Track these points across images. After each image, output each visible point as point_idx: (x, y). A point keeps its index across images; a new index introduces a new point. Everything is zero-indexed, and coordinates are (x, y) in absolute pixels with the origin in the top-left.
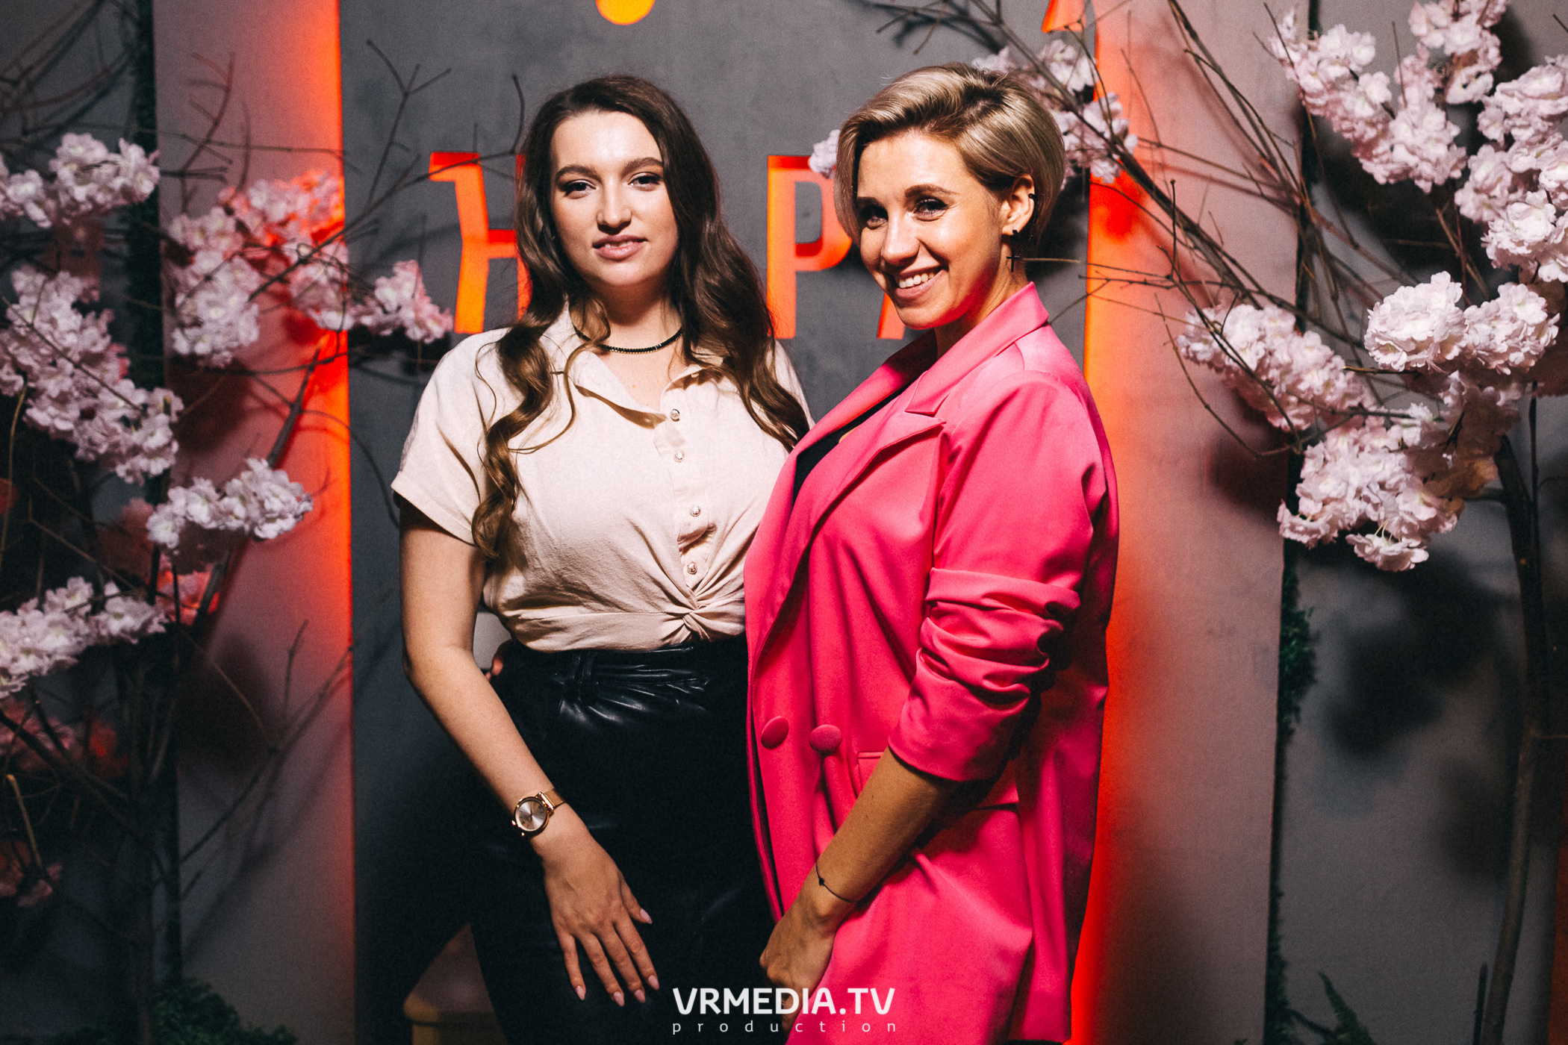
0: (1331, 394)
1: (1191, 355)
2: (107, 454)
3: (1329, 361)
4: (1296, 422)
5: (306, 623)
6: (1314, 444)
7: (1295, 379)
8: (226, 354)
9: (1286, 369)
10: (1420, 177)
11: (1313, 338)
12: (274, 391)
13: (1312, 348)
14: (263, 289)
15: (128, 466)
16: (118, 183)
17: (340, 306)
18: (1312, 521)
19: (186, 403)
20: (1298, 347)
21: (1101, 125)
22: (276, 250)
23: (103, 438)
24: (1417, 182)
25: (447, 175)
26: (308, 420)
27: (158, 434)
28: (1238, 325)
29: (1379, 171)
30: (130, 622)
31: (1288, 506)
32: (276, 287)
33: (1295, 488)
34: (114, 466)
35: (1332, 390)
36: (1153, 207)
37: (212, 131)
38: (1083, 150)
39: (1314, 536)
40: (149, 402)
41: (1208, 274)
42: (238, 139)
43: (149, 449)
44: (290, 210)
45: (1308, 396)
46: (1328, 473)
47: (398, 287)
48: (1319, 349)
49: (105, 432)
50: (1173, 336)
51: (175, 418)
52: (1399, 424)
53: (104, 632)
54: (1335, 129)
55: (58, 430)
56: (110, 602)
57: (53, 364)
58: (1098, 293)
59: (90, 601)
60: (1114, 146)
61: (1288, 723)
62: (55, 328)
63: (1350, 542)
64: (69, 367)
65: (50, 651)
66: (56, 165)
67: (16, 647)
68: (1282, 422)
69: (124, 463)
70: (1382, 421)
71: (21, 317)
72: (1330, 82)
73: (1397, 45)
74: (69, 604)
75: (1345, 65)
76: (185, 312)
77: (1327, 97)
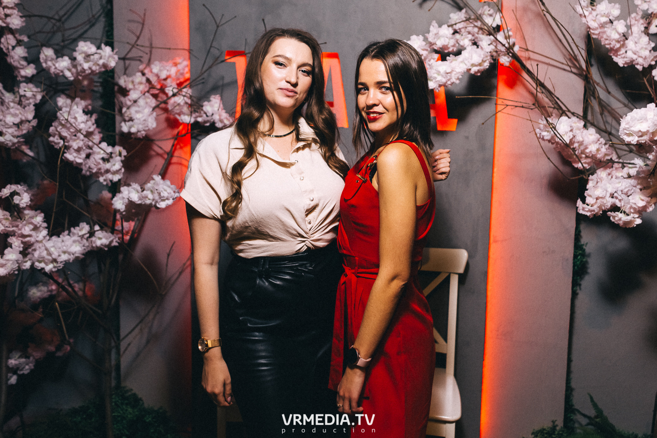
0: (600, 154)
1: (542, 137)
2: (96, 173)
3: (599, 140)
4: (585, 165)
5: (174, 243)
6: (592, 174)
7: (585, 147)
8: (143, 132)
9: (581, 143)
10: (638, 64)
11: (592, 130)
12: (161, 148)
13: (591, 135)
14: (157, 107)
15: (104, 177)
16: (101, 62)
17: (190, 113)
18: (591, 206)
19: (128, 152)
20: (586, 134)
21: (504, 41)
22: (162, 90)
23: (95, 166)
24: (636, 66)
25: (233, 60)
26: (174, 160)
27: (116, 165)
28: (562, 125)
29: (620, 61)
30: (105, 241)
31: (581, 200)
32: (163, 105)
33: (584, 193)
34: (99, 177)
35: (600, 152)
36: (525, 75)
37: (137, 41)
38: (496, 52)
39: (592, 213)
40: (113, 152)
41: (547, 103)
42: (147, 44)
43: (113, 170)
44: (168, 74)
45: (590, 154)
46: (598, 187)
47: (212, 106)
48: (594, 135)
49: (96, 164)
50: (535, 129)
51: (123, 158)
52: (627, 167)
53: (94, 245)
54: (602, 44)
55: (77, 163)
56: (97, 233)
57: (75, 136)
58: (502, 111)
59: (89, 232)
60: (509, 50)
61: (576, 290)
62: (76, 121)
63: (609, 215)
64: (82, 137)
65: (74, 252)
66: (76, 54)
67: (60, 250)
68: (579, 165)
69: (102, 176)
70: (620, 165)
71: (63, 116)
72: (601, 24)
73: (629, 9)
74: (80, 234)
75: (607, 17)
76: (126, 115)
77: (599, 30)
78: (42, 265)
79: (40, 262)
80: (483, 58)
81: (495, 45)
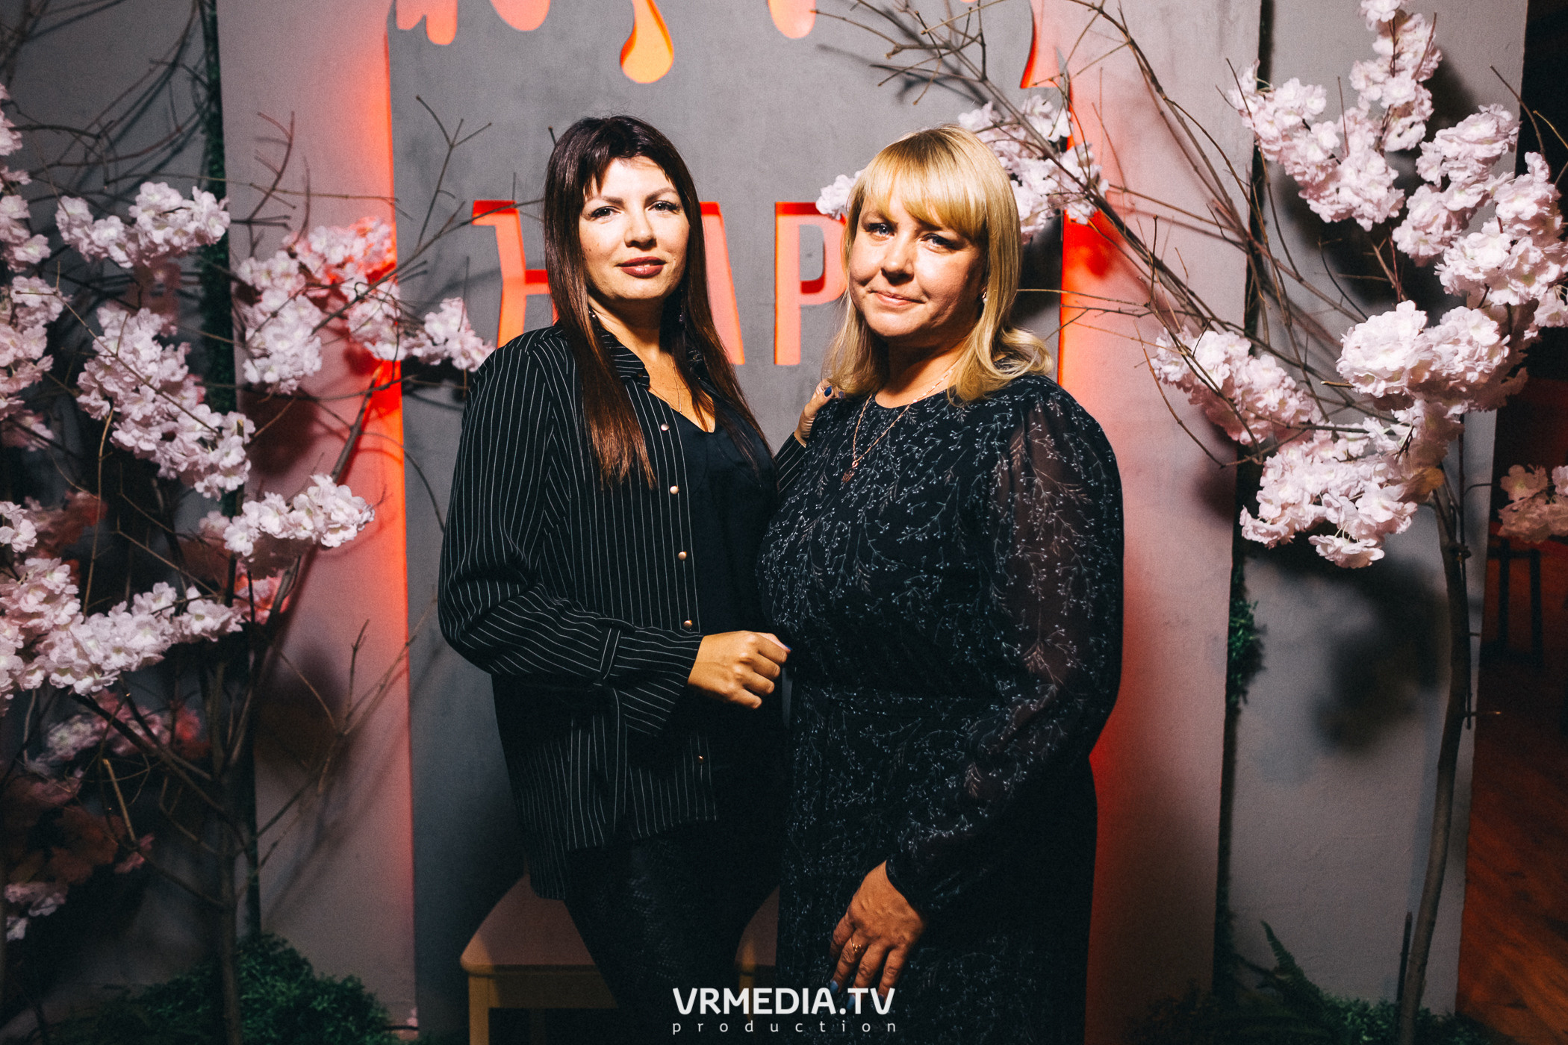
0: (1286, 411)
1: (1163, 376)
2: (187, 472)
3: (1283, 381)
4: (1256, 435)
5: (368, 622)
6: (1272, 455)
7: (1255, 397)
8: (292, 382)
9: (1246, 389)
10: (1362, 216)
11: (1268, 361)
12: (336, 417)
13: (1268, 370)
14: (323, 325)
15: (206, 483)
16: (191, 227)
17: (395, 340)
18: (1272, 524)
19: (257, 426)
20: (1255, 369)
21: (1077, 172)
22: (335, 288)
23: (183, 458)
24: (1359, 221)
25: (488, 221)
26: (367, 442)
27: (232, 453)
28: (1206, 349)
29: (1325, 210)
30: (211, 623)
31: (1249, 511)
32: (335, 323)
33: (1256, 495)
34: (194, 482)
35: (1286, 408)
37: (276, 182)
38: (1061, 194)
39: (1274, 537)
40: (224, 425)
42: (301, 188)
43: (224, 467)
44: (347, 254)
45: (1265, 412)
46: (1286, 481)
47: (445, 322)
48: (1274, 371)
49: (185, 452)
50: (1150, 359)
51: (247, 440)
52: (1345, 437)
53: (187, 632)
54: (1288, 173)
55: (142, 451)
56: (192, 604)
57: (137, 391)
58: (1075, 321)
59: (174, 604)
60: (1089, 189)
61: (1237, 703)
62: (138, 358)
63: (1312, 543)
64: (151, 393)
65: (139, 648)
66: (135, 211)
67: (107, 645)
68: (1245, 437)
69: (202, 480)
70: (1329, 434)
71: (106, 348)
72: (1285, 130)
73: (1342, 98)
74: (155, 607)
75: (1298, 115)
76: (255, 345)
77: (1281, 144)
78: (68, 679)
79: (62, 672)
80: (1033, 208)
81: (1058, 179)
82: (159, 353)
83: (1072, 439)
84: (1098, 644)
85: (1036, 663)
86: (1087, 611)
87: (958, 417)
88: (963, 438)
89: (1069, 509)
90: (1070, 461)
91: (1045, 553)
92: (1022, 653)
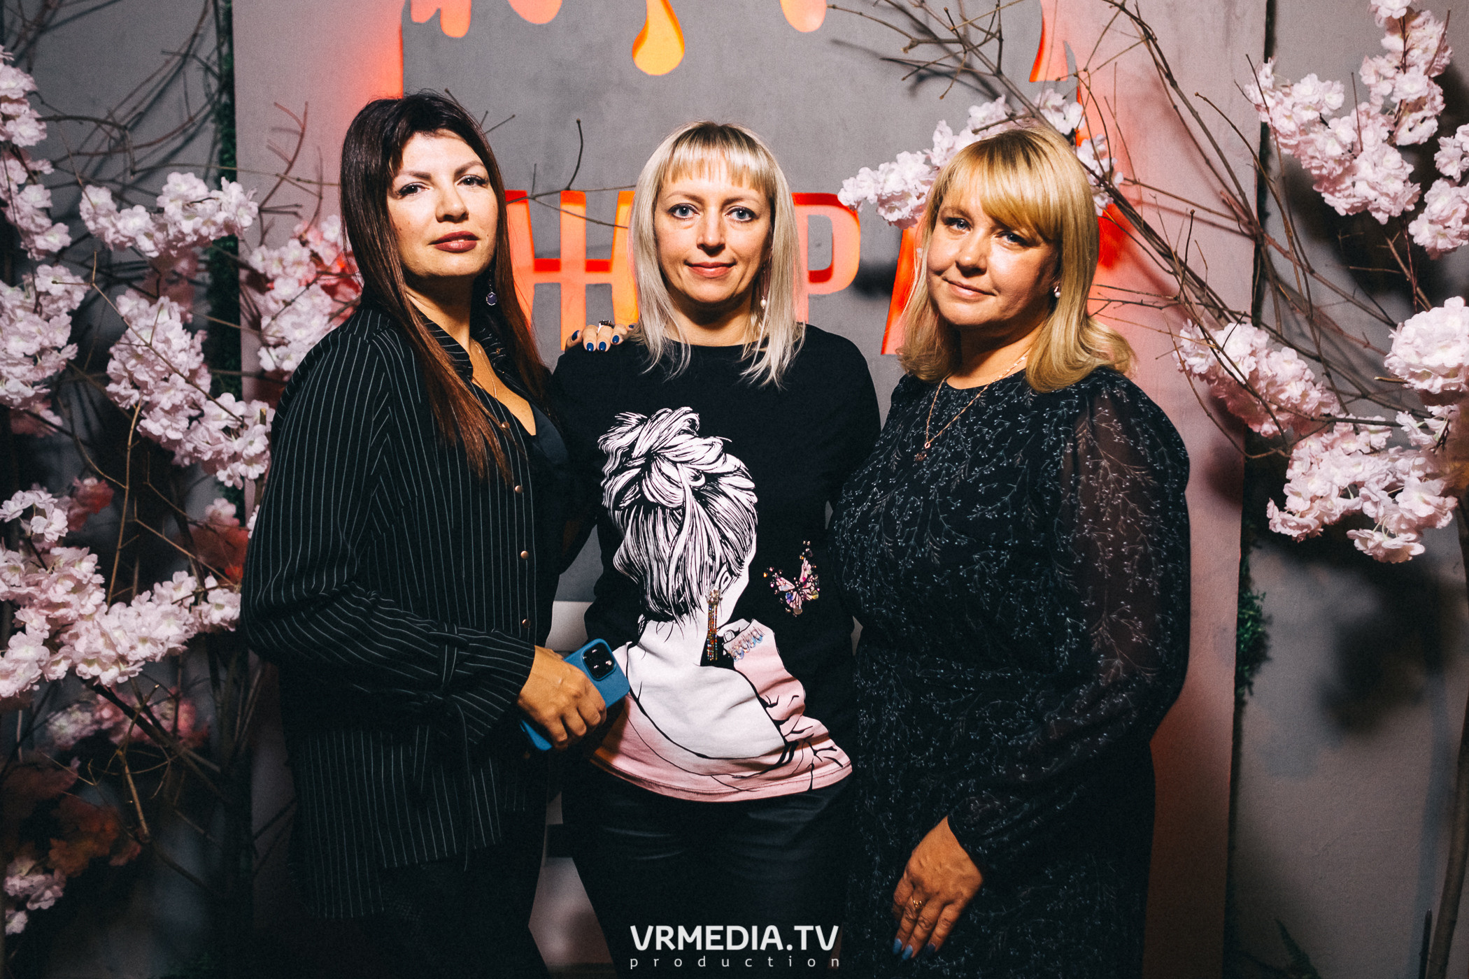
0: (1307, 403)
1: (1187, 368)
2: (211, 461)
3: (1303, 374)
7: (1278, 390)
9: (1271, 381)
10: (1378, 210)
11: (1289, 353)
13: (1289, 363)
15: (229, 471)
16: (220, 217)
18: (1301, 517)
20: (1276, 361)
21: (1093, 165)
22: (344, 276)
23: (207, 446)
24: (1374, 214)
27: (255, 442)
29: (1340, 204)
30: (228, 612)
31: (1276, 504)
33: (1282, 487)
34: (215, 471)
35: (1307, 400)
37: (289, 169)
39: (1304, 530)
40: (247, 414)
42: (314, 178)
43: (247, 455)
45: (1287, 404)
46: (1314, 474)
48: (1295, 363)
49: (210, 441)
52: (1368, 430)
53: (206, 622)
54: (1304, 166)
55: (169, 439)
56: (211, 593)
57: (166, 380)
58: (1100, 313)
59: (194, 593)
60: (1104, 181)
61: (1243, 695)
62: (169, 348)
63: (1350, 537)
64: (181, 382)
65: (164, 638)
66: (162, 201)
67: (134, 636)
68: (1266, 429)
69: (225, 469)
70: (1351, 427)
71: (139, 336)
72: (1302, 125)
73: (1357, 93)
74: (178, 595)
75: (1316, 110)
76: (270, 333)
77: (1298, 138)
78: (94, 670)
79: (89, 663)
82: (189, 342)
83: (1139, 425)
84: (1164, 621)
85: (1103, 640)
86: (1152, 589)
87: (1026, 400)
88: (1030, 423)
89: (1135, 492)
90: (1136, 444)
91: (1112, 532)
92: (1088, 628)
